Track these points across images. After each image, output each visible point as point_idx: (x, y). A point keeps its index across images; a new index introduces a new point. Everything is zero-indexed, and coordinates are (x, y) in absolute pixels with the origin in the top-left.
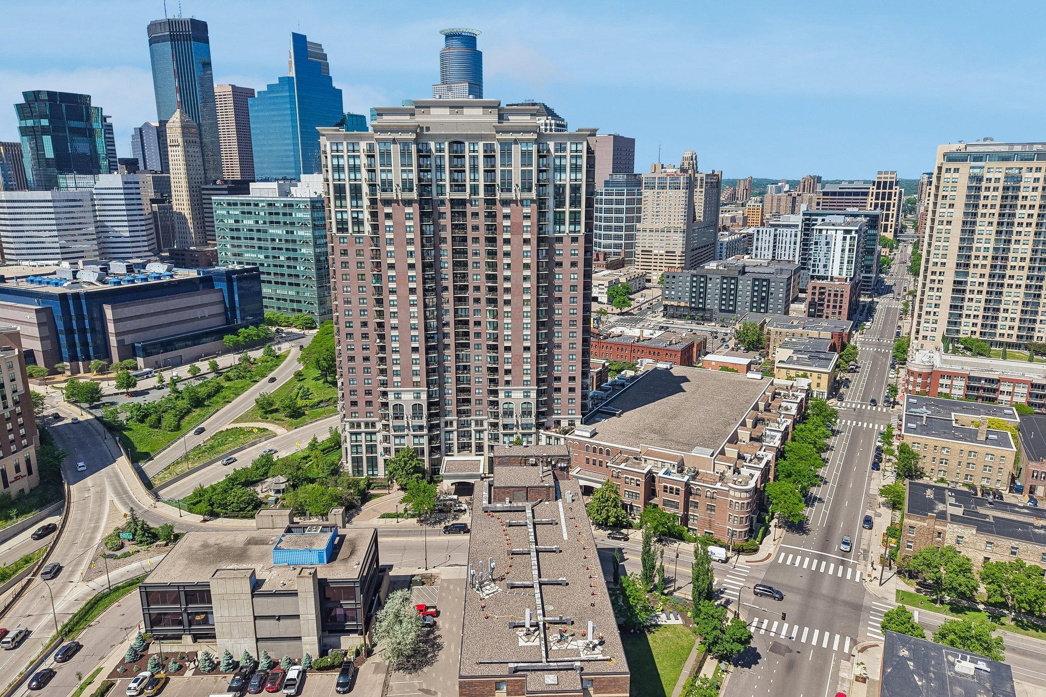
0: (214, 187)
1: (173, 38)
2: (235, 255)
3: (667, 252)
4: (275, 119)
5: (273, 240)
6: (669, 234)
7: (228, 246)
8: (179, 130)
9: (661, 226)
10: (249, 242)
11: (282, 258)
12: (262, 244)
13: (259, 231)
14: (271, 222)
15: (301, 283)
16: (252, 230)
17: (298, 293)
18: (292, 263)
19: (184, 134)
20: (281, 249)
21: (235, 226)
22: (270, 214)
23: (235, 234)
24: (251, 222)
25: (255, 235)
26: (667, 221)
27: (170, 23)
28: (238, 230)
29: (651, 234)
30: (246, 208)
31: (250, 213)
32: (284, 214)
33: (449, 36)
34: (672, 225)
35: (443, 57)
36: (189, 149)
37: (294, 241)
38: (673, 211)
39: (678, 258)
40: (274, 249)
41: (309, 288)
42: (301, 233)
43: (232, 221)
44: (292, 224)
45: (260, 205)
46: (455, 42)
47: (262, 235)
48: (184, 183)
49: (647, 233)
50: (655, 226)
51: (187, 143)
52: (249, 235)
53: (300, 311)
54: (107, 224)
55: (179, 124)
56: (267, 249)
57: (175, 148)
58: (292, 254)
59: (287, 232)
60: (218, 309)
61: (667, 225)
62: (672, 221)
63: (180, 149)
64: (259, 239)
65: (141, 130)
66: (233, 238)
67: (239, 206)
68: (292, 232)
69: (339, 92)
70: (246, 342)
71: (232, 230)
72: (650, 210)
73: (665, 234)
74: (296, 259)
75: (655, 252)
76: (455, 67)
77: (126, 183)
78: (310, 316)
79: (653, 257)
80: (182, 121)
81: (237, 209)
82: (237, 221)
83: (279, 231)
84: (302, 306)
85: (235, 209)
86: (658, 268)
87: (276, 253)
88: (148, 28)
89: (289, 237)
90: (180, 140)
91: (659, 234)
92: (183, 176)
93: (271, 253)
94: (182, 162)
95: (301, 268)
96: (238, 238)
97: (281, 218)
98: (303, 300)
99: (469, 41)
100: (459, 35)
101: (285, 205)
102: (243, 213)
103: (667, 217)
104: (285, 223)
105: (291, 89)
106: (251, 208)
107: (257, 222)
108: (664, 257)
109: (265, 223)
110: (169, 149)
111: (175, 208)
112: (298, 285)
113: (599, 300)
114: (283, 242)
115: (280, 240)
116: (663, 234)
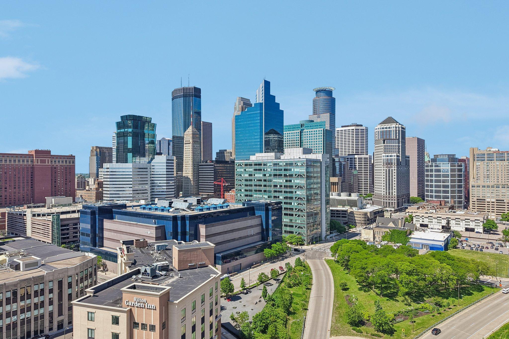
0: (206, 164)
1: (184, 96)
2: (246, 196)
3: (497, 200)
4: (250, 125)
5: (276, 186)
6: (498, 189)
7: (243, 190)
8: (191, 136)
9: (492, 184)
10: (258, 188)
11: (281, 197)
12: (267, 189)
13: (265, 180)
14: (275, 175)
15: (294, 213)
16: (261, 180)
17: (291, 220)
18: (288, 201)
19: (193, 138)
20: (281, 192)
21: (250, 178)
22: (274, 170)
23: (248, 183)
24: (261, 175)
25: (263, 183)
26: (496, 180)
27: (184, 89)
28: (251, 180)
29: (484, 188)
30: (258, 167)
31: (260, 170)
32: (285, 170)
33: (318, 92)
34: (500, 183)
35: (314, 101)
36: (195, 145)
37: (291, 187)
38: (500, 174)
39: (506, 204)
40: (275, 191)
41: (300, 217)
42: (297, 181)
43: (247, 175)
44: (291, 176)
45: (268, 165)
46: (322, 94)
47: (267, 183)
48: (190, 162)
49: (481, 188)
50: (486, 184)
51: (194, 142)
52: (258, 183)
53: (292, 232)
54: (156, 182)
55: (191, 133)
56: (270, 192)
57: (188, 145)
58: (289, 195)
59: (286, 181)
60: (258, 230)
61: (496, 183)
62: (500, 180)
63: (190, 145)
64: (265, 186)
65: (160, 141)
66: (246, 185)
67: (253, 166)
68: (291, 181)
69: (282, 111)
70: (276, 254)
71: (246, 180)
72: (482, 174)
73: (495, 189)
74: (291, 198)
75: (488, 200)
76: (321, 106)
77: (168, 160)
78: (300, 236)
79: (486, 203)
80: (193, 131)
81: (251, 168)
82: (250, 175)
83: (281, 181)
84: (294, 229)
85: (250, 168)
86: (491, 211)
87: (277, 194)
88: (173, 93)
89: (288, 184)
90: (191, 141)
91: (490, 188)
92: (190, 159)
93: (273, 194)
94: (191, 152)
95: (294, 204)
96: (251, 185)
97: (283, 173)
98: (294, 225)
99: (329, 93)
100: (324, 90)
101: (287, 164)
102: (255, 170)
103: (496, 178)
104: (285, 176)
105: (261, 110)
106: (262, 167)
107: (265, 175)
108: (495, 204)
109: (270, 175)
110: (185, 145)
111: (184, 175)
112: (292, 215)
113: (476, 230)
114: (283, 186)
115: (281, 186)
116: (493, 189)
